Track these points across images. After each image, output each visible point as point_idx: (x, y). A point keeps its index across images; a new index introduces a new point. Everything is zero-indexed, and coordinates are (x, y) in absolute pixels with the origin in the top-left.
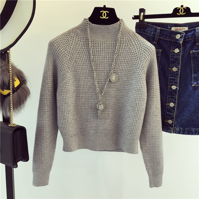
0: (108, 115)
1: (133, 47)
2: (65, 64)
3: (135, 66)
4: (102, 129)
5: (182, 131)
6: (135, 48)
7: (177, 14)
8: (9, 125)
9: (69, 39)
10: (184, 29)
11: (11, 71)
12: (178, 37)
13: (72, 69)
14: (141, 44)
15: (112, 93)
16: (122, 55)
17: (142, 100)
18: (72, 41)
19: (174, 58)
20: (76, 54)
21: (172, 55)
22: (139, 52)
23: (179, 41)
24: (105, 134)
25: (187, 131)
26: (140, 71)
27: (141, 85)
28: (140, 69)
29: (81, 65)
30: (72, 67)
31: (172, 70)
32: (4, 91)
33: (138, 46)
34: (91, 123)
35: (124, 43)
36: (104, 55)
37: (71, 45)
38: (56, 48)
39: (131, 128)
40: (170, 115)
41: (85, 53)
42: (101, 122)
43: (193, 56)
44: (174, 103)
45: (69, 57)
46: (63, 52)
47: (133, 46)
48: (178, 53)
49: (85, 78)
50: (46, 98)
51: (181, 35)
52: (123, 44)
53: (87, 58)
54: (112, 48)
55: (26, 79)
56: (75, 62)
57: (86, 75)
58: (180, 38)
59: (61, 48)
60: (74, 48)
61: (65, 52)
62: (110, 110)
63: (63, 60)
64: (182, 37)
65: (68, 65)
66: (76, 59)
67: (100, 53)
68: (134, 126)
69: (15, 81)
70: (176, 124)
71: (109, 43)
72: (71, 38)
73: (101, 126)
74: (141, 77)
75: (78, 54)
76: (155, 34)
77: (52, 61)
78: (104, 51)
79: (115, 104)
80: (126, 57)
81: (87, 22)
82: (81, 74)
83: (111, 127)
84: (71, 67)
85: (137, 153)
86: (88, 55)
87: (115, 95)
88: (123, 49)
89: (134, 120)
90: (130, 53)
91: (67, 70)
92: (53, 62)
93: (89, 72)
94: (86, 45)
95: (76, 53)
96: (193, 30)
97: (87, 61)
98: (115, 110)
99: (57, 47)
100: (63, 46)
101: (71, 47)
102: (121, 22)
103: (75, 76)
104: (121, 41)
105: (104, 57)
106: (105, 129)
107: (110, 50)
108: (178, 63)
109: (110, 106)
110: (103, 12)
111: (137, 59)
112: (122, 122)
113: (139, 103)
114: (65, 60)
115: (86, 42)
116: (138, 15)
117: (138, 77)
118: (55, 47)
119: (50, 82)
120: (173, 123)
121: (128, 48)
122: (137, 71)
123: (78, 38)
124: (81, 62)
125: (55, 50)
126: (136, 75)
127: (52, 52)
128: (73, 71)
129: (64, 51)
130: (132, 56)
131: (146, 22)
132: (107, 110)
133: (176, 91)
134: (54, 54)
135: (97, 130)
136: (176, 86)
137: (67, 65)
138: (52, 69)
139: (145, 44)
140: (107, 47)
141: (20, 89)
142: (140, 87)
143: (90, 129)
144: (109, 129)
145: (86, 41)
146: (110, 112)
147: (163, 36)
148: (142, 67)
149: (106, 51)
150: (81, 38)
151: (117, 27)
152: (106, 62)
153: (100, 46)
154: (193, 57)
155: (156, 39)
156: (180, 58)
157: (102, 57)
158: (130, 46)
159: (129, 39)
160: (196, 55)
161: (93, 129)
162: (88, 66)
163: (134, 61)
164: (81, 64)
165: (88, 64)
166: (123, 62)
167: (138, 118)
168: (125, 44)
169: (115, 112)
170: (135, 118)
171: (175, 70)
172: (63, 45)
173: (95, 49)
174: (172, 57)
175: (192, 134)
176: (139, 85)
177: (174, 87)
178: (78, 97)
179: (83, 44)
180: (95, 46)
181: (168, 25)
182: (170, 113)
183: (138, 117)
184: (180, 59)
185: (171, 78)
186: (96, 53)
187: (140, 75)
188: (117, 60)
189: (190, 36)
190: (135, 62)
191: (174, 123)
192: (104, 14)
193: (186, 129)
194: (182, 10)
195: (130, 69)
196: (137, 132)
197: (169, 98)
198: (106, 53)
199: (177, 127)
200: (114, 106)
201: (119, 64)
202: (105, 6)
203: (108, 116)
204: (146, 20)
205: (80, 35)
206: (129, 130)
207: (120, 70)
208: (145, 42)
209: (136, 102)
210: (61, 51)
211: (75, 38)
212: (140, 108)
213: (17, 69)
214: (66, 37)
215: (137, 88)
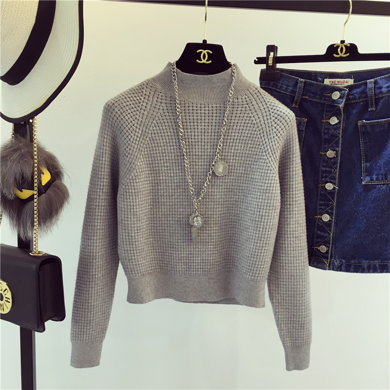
0: (211, 236)
1: (256, 113)
2: (133, 144)
3: (260, 147)
4: (199, 261)
5: (345, 267)
6: (260, 115)
7: (335, 55)
8: (30, 254)
9: (141, 99)
10: (346, 82)
11: (36, 155)
12: (336, 95)
13: (146, 153)
14: (270, 109)
15: (218, 197)
16: (235, 128)
17: (271, 208)
18: (147, 103)
19: (329, 133)
20: (154, 126)
21: (325, 129)
22: (266, 122)
23: (338, 103)
24: (205, 271)
25: (355, 265)
26: (269, 157)
27: (270, 182)
28: (267, 153)
29: (161, 146)
30: (146, 150)
31: (326, 155)
32: (22, 191)
33: (263, 111)
34: (178, 251)
35: (239, 106)
36: (203, 127)
37: (144, 110)
38: (118, 116)
39: (252, 259)
40: (323, 237)
41: (170, 124)
42: (197, 249)
43: (363, 130)
44: (330, 214)
45: (140, 132)
46: (130, 122)
47: (256, 111)
48: (336, 124)
49: (169, 168)
50: (99, 206)
51: (341, 92)
52: (237, 108)
53: (172, 134)
54: (218, 115)
55: (61, 170)
56: (150, 141)
57: (171, 164)
58: (339, 98)
59: (127, 115)
60: (150, 115)
61: (133, 122)
62: (213, 227)
63: (129, 137)
64: (342, 95)
65: (139, 146)
66: (153, 135)
67: (196, 124)
68: (257, 255)
69: (42, 175)
70: (333, 252)
71: (212, 107)
72: (144, 98)
73: (197, 255)
74: (270, 168)
75: (157, 125)
76: (295, 90)
77: (110, 139)
78: (203, 121)
79: (222, 216)
80: (244, 131)
81: (173, 69)
82: (162, 161)
83: (215, 259)
84: (143, 150)
85: (263, 306)
86: (175, 128)
87: (223, 200)
88: (238, 118)
89: (258, 245)
90: (249, 125)
91: (136, 154)
92: (112, 140)
93: (176, 158)
94: (172, 110)
95: (153, 124)
96: (362, 84)
97: (173, 138)
98: (224, 227)
99: (120, 114)
100: (130, 112)
101: (144, 113)
102: (234, 70)
103: (151, 166)
104: (235, 103)
105: (203, 131)
106: (205, 263)
107: (215, 118)
108: (337, 143)
109: (215, 219)
110: (201, 52)
111: (262, 135)
112: (235, 250)
113: (267, 214)
114: (133, 137)
115: (171, 104)
116: (264, 55)
117: (264, 168)
118: (115, 113)
119: (105, 177)
120: (327, 252)
121: (246, 115)
122: (262, 157)
123: (157, 98)
124: (161, 141)
125: (115, 119)
126: (260, 164)
127: (110, 123)
128: (147, 156)
129: (132, 120)
130: (254, 129)
131: (278, 69)
132: (208, 227)
133: (334, 193)
134: (113, 125)
135: (190, 264)
136: (334, 184)
137: (136, 146)
138: (109, 153)
139: (277, 109)
140: (209, 113)
141: (51, 187)
142: (269, 185)
143: (177, 261)
144: (211, 261)
145: (172, 102)
146: (215, 231)
147: (308, 94)
148: (272, 150)
149: (207, 121)
150: (163, 98)
151: (227, 78)
152: (206, 141)
153: (196, 111)
154: (363, 133)
155: (297, 100)
156: (339, 134)
157: (200, 130)
158: (250, 112)
159: (248, 99)
160: (369, 129)
161: (183, 261)
162: (175, 147)
163: (257, 139)
164: (162, 144)
165: (174, 144)
166: (238, 141)
167: (265, 242)
168: (241, 109)
169: (223, 230)
170: (259, 242)
171: (331, 154)
172: (129, 109)
173: (188, 117)
174: (325, 131)
175: (362, 272)
176: (267, 182)
177: (329, 186)
178: (155, 203)
179: (165, 108)
180: (188, 111)
181: (319, 75)
182: (323, 234)
183: (265, 240)
184: (340, 136)
185: (324, 169)
186: (189, 124)
187: (267, 163)
188: (226, 137)
189: (357, 96)
190: (259, 140)
191: (330, 251)
192: (204, 55)
193: (352, 262)
194: (342, 49)
195: (250, 152)
196: (262, 267)
197: (321, 205)
198: (206, 124)
199: (335, 259)
200: (221, 220)
201: (231, 144)
202: (205, 41)
203: (210, 238)
204: (279, 66)
205: (161, 93)
206: (248, 264)
207: (232, 155)
208: (276, 105)
209: (261, 213)
210: (127, 120)
211: (151, 97)
212: (268, 224)
213: (47, 152)
214: (136, 95)
215: (263, 188)
